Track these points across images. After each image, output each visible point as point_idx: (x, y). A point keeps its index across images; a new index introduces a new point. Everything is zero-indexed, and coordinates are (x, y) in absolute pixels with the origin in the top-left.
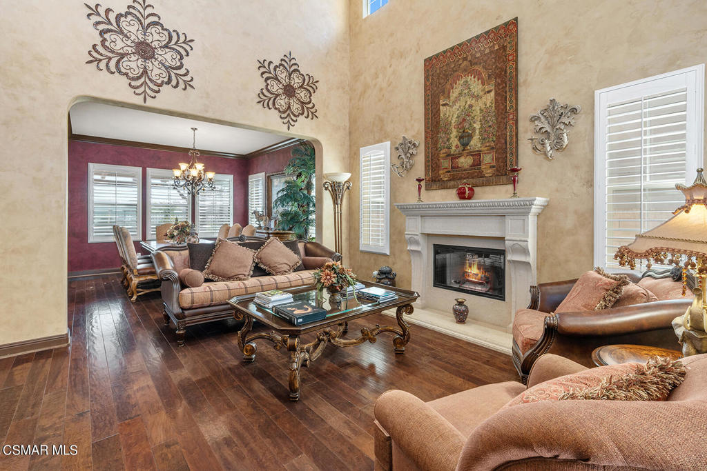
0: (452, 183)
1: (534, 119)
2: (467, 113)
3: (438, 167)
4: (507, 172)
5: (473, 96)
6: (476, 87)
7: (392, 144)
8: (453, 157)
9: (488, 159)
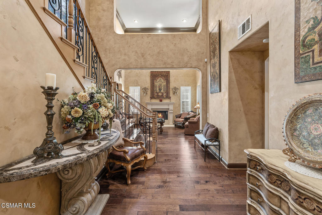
0: (157, 98)
1: (172, 89)
2: (160, 85)
3: (154, 95)
4: (168, 97)
5: (162, 82)
6: (163, 81)
7: (141, 88)
8: (158, 93)
9: (165, 94)
